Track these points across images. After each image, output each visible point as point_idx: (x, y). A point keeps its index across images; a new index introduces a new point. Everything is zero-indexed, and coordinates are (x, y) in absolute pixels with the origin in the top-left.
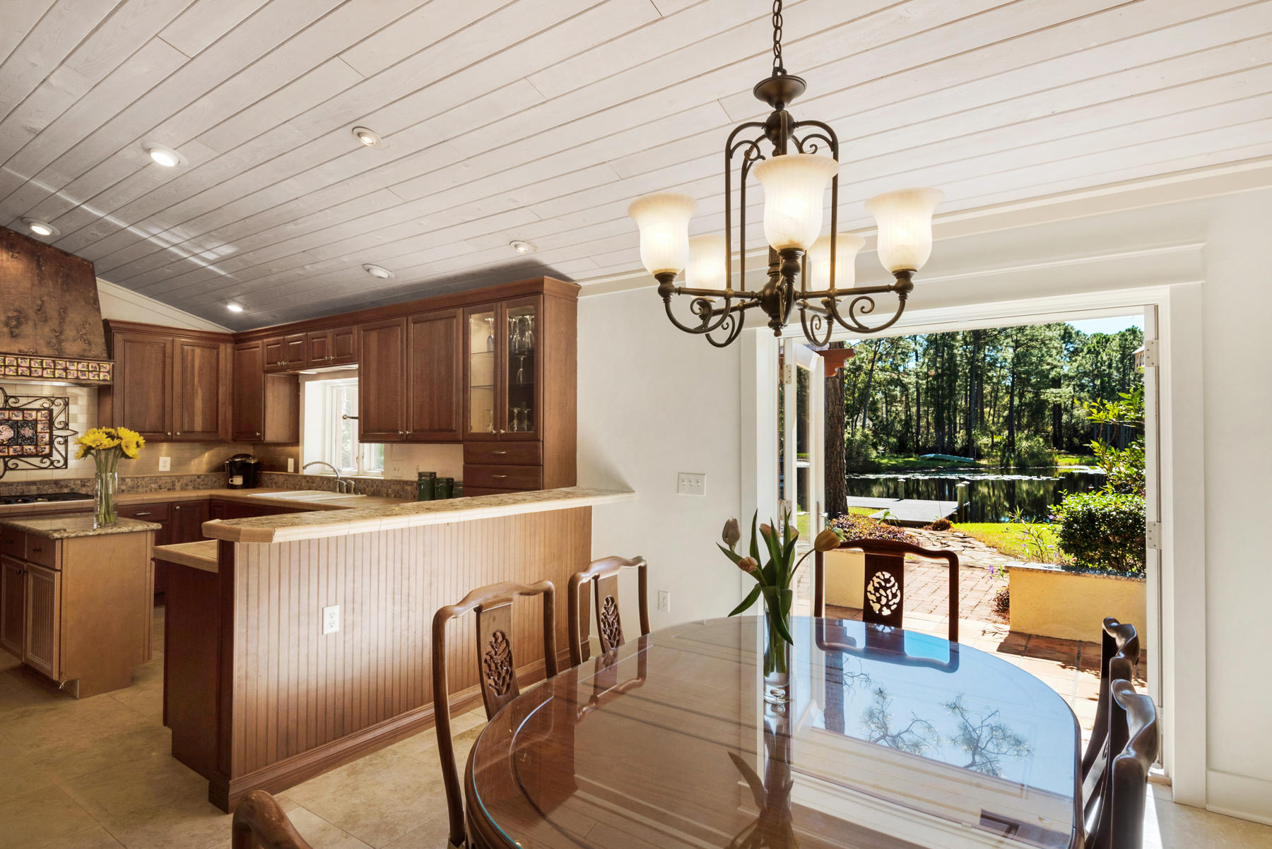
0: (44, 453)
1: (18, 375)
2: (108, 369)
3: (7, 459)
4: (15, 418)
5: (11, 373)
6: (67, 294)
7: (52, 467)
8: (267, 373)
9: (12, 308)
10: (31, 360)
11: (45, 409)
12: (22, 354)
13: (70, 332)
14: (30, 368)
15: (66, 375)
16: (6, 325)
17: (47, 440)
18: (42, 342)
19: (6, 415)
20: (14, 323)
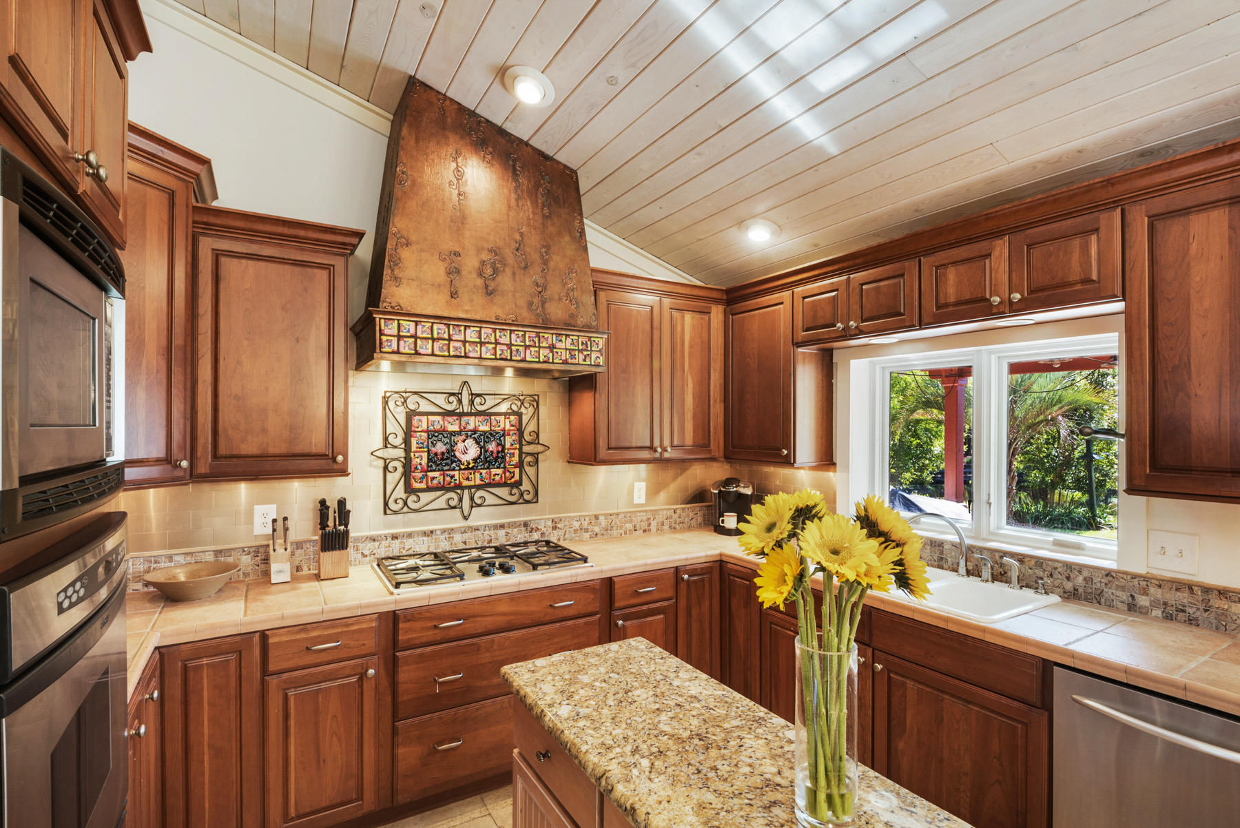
0: (513, 480)
1: (496, 359)
3: (473, 490)
4: (481, 428)
5: (488, 356)
6: (549, 222)
7: (521, 501)
8: (798, 347)
9: (486, 246)
10: (509, 331)
11: (514, 413)
12: (497, 323)
13: (554, 289)
14: (510, 346)
15: (550, 358)
16: (480, 274)
17: (516, 459)
18: (522, 302)
19: (472, 423)
20: (489, 271)
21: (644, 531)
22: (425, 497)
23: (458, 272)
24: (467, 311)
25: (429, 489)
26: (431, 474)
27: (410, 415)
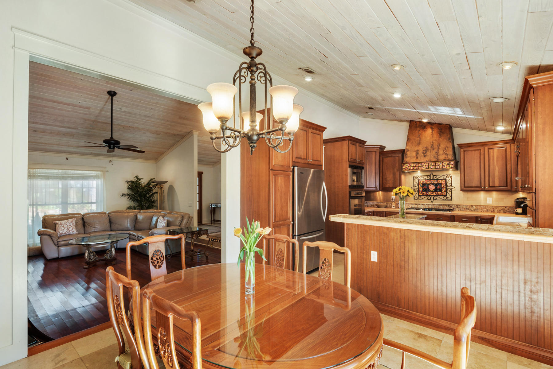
0: (444, 195)
2: (453, 163)
3: (434, 196)
4: (435, 183)
5: (423, 168)
6: (440, 138)
7: (447, 199)
9: (424, 147)
10: (429, 163)
11: (444, 179)
12: (427, 162)
13: (441, 152)
14: (428, 166)
15: (439, 167)
16: (423, 153)
17: (445, 190)
18: (432, 157)
19: (433, 181)
20: (425, 152)
21: (492, 212)
22: (422, 197)
23: (418, 153)
24: (420, 161)
25: (423, 195)
26: (423, 192)
27: (419, 180)
